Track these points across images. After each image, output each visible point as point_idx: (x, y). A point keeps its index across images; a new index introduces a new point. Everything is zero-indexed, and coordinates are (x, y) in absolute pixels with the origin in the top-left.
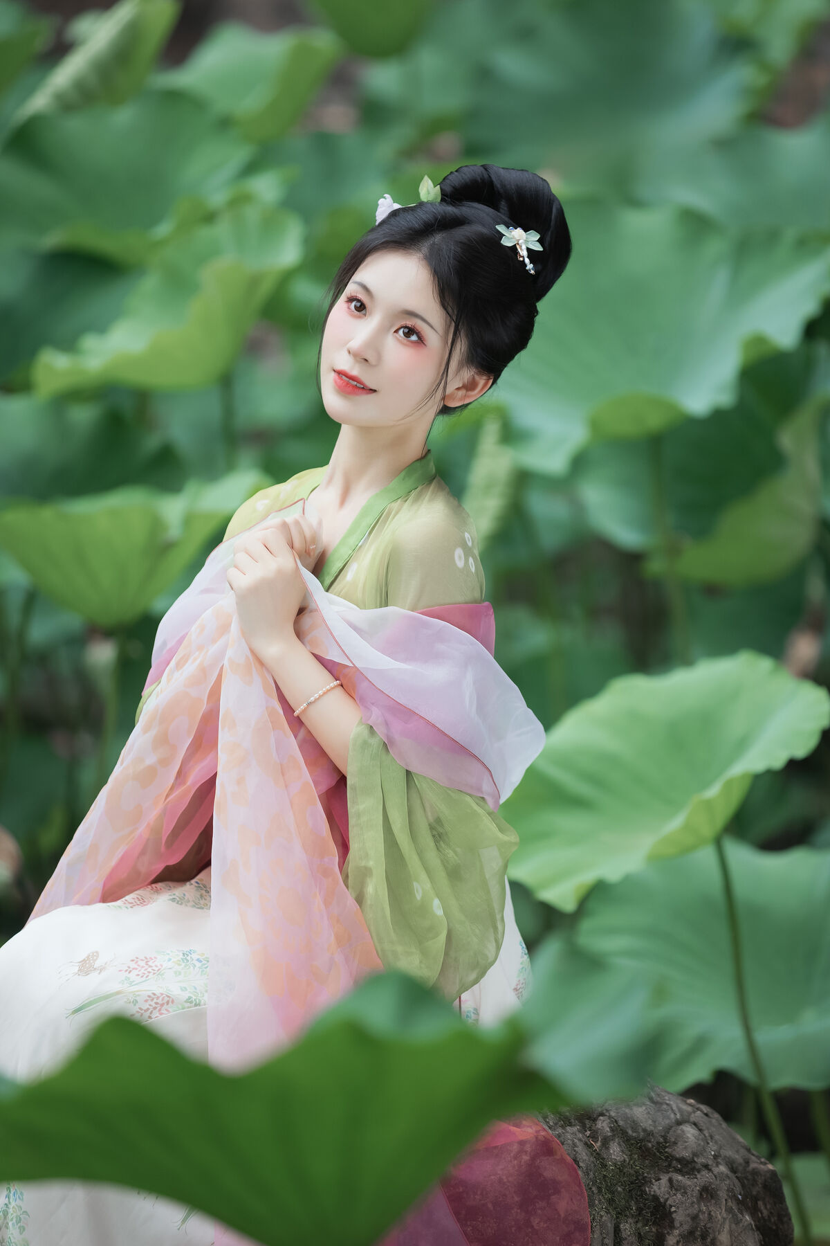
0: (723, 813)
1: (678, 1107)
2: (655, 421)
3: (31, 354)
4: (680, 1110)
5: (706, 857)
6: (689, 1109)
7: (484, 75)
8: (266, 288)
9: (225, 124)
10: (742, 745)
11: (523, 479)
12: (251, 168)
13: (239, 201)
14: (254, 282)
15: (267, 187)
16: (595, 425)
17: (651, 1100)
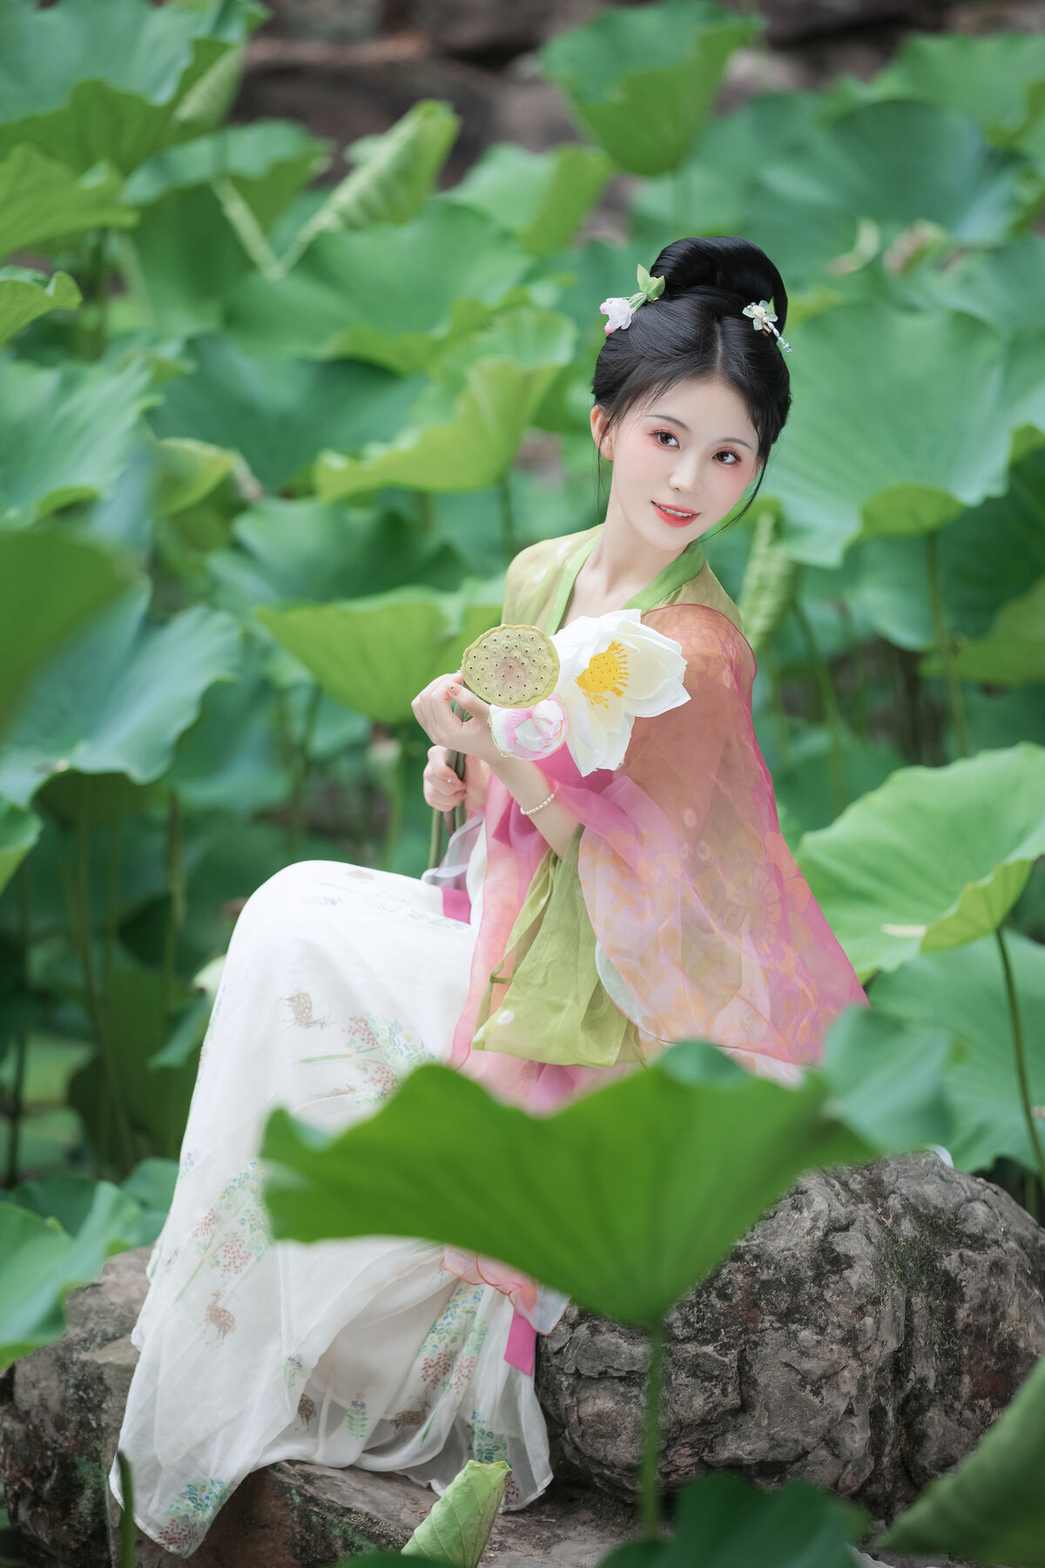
0: (1002, 904)
1: (968, 1185)
2: (930, 517)
3: (312, 456)
4: (970, 1188)
5: (986, 948)
6: (979, 1187)
7: (755, 189)
8: (540, 388)
9: (506, 236)
10: (1021, 836)
11: (798, 574)
12: (531, 276)
13: (514, 304)
14: (527, 380)
15: (544, 294)
16: (868, 517)
17: (941, 1177)
